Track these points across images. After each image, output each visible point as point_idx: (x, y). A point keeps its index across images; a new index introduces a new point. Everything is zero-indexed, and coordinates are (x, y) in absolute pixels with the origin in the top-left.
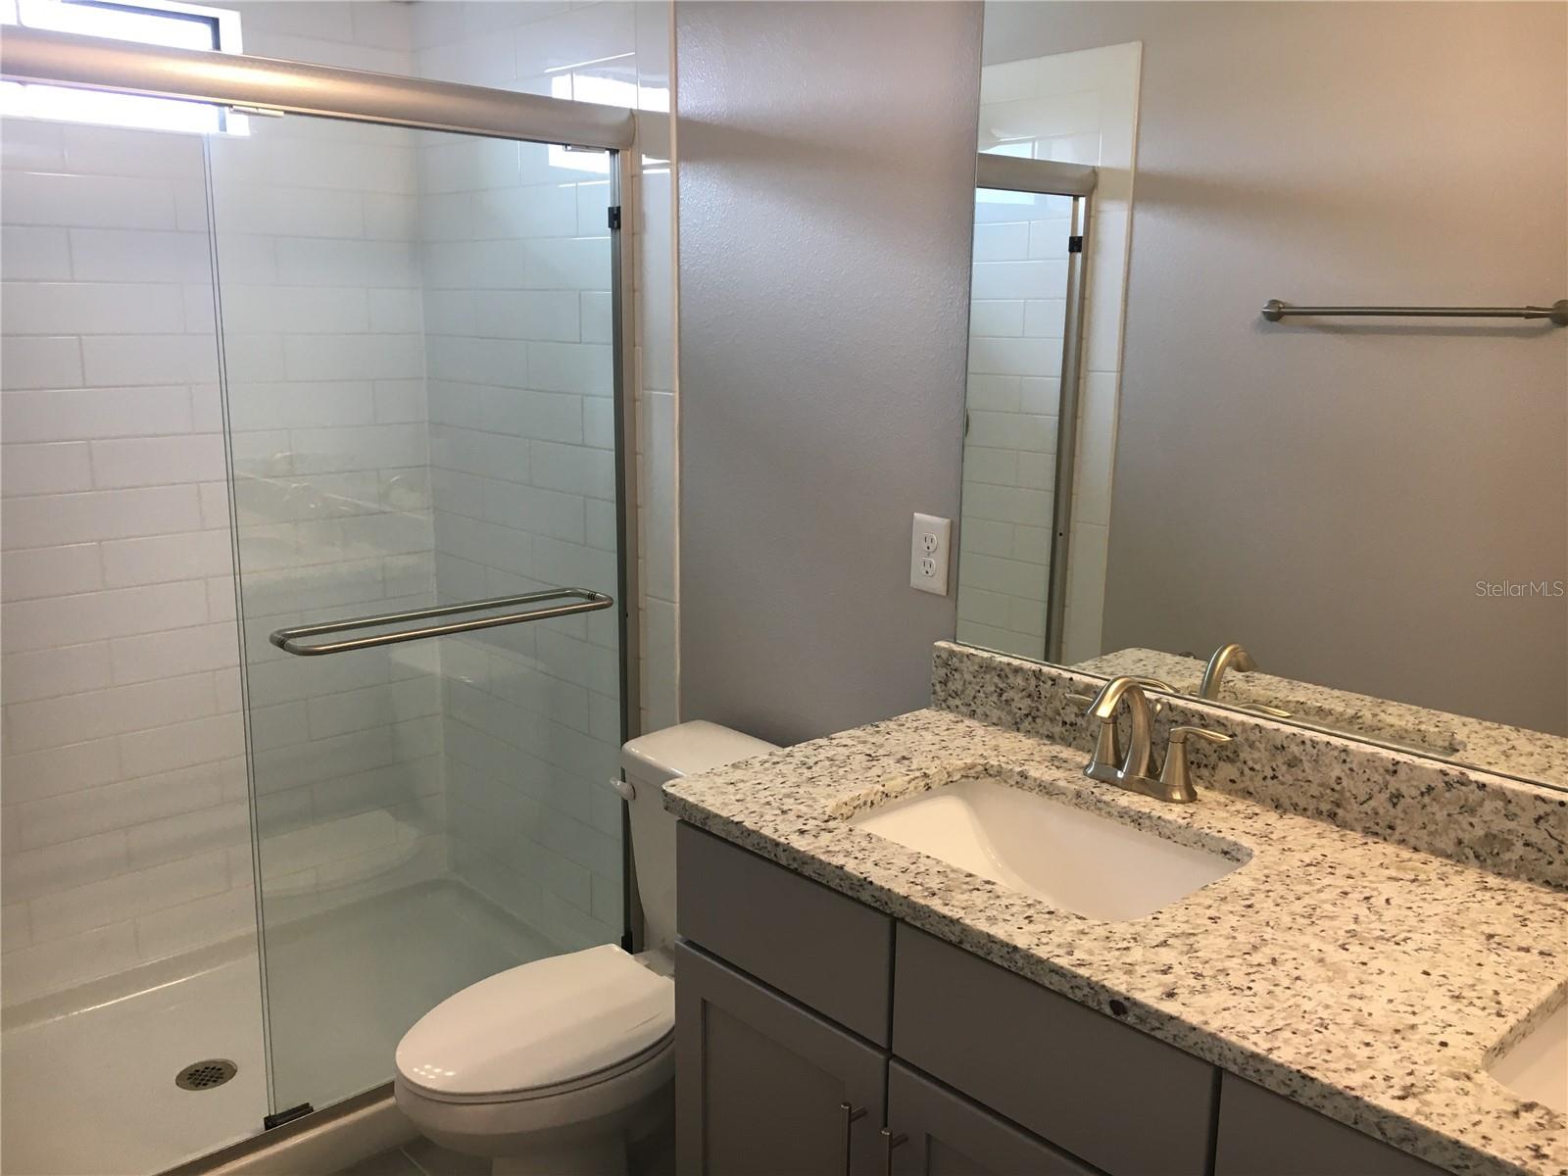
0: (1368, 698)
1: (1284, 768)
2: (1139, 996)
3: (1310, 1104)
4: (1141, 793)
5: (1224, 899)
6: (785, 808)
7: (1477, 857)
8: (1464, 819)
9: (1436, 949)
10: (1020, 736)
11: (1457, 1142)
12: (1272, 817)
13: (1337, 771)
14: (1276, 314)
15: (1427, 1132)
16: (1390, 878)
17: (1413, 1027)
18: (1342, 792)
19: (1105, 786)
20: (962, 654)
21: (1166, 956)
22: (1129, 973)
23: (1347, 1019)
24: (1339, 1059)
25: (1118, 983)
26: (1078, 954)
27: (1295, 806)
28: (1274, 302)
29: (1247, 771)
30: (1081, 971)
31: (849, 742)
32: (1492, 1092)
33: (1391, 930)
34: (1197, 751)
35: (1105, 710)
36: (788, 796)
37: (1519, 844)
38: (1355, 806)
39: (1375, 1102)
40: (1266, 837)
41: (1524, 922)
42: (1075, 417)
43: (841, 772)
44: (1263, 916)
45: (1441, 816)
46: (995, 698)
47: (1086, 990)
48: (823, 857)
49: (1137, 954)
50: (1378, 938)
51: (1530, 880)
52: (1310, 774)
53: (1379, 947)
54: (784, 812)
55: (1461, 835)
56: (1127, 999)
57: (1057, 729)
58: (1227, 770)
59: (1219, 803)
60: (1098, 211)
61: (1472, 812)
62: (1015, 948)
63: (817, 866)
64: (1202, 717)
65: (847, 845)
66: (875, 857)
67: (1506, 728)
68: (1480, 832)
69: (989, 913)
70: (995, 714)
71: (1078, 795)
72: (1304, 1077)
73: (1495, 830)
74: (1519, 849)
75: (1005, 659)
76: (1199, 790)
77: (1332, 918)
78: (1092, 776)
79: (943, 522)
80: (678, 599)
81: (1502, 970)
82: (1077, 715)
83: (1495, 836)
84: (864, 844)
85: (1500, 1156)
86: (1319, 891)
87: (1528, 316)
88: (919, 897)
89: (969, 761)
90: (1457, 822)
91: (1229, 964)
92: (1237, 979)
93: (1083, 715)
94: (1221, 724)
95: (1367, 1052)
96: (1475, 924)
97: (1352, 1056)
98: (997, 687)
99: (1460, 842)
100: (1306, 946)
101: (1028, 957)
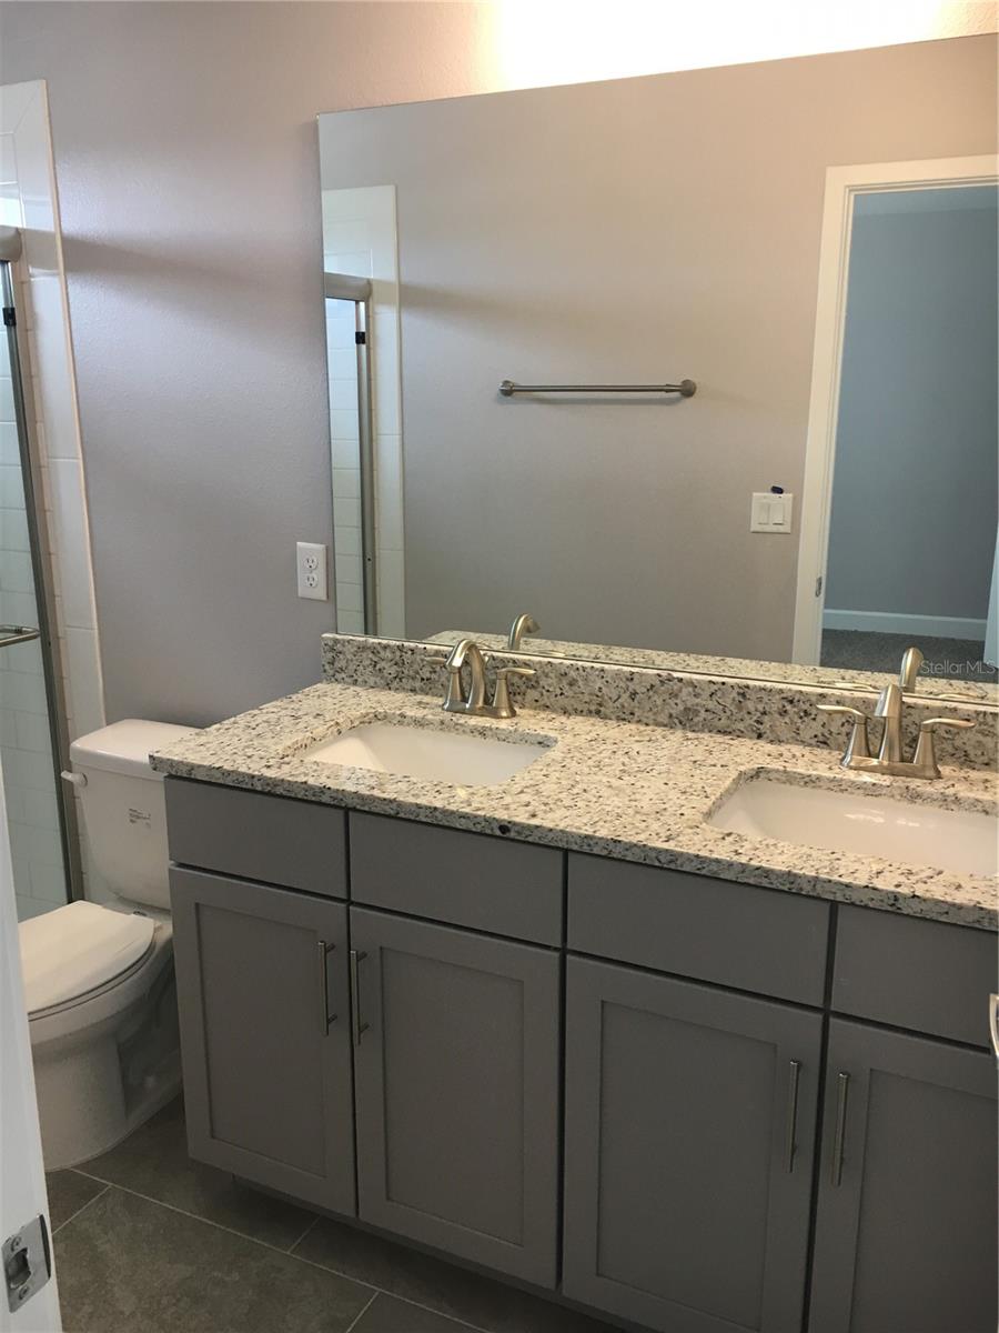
0: (601, 647)
1: (567, 687)
2: (517, 820)
3: (620, 856)
4: (482, 716)
5: (548, 765)
6: (249, 754)
7: (681, 723)
8: (672, 702)
9: (668, 772)
10: (392, 692)
11: (697, 856)
12: (563, 719)
13: (599, 684)
14: (509, 391)
15: (682, 853)
16: (637, 741)
17: (665, 809)
18: (602, 697)
19: (458, 715)
20: (344, 641)
21: (525, 798)
22: (507, 809)
23: (631, 811)
24: (631, 830)
25: (502, 815)
26: (474, 805)
27: (576, 710)
28: (506, 382)
29: (545, 693)
30: (479, 813)
31: (275, 710)
32: (710, 831)
33: (643, 766)
34: (513, 685)
35: (458, 662)
36: (248, 747)
37: (703, 711)
38: (611, 704)
39: (653, 845)
40: (562, 730)
41: (711, 752)
42: (372, 470)
43: (278, 728)
44: (573, 770)
45: (659, 702)
46: (371, 669)
47: (483, 824)
48: (290, 779)
49: (508, 799)
50: (637, 771)
51: (710, 731)
52: (583, 689)
53: (639, 775)
54: (249, 757)
55: (672, 711)
56: (509, 822)
57: (418, 684)
58: (532, 694)
59: (530, 715)
60: (374, 313)
61: (676, 696)
62: (435, 809)
63: (286, 785)
64: (514, 662)
65: (302, 769)
66: (326, 773)
67: (682, 655)
68: (681, 707)
69: (412, 792)
70: (372, 681)
71: (442, 723)
72: (615, 841)
73: (689, 704)
74: (703, 714)
75: (376, 641)
76: (517, 709)
77: (610, 765)
78: (447, 710)
79: (320, 547)
80: (96, 627)
81: (704, 777)
82: (431, 672)
83: (689, 709)
84: (315, 767)
85: (719, 857)
86: (600, 753)
87: (667, 391)
88: (364, 791)
89: (363, 711)
90: (668, 704)
91: (560, 796)
92: (567, 802)
93: (435, 672)
94: (527, 665)
95: (644, 824)
96: (685, 757)
97: (638, 827)
98: (371, 660)
99: (671, 716)
100: (600, 781)
101: (445, 812)
